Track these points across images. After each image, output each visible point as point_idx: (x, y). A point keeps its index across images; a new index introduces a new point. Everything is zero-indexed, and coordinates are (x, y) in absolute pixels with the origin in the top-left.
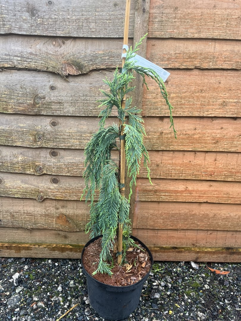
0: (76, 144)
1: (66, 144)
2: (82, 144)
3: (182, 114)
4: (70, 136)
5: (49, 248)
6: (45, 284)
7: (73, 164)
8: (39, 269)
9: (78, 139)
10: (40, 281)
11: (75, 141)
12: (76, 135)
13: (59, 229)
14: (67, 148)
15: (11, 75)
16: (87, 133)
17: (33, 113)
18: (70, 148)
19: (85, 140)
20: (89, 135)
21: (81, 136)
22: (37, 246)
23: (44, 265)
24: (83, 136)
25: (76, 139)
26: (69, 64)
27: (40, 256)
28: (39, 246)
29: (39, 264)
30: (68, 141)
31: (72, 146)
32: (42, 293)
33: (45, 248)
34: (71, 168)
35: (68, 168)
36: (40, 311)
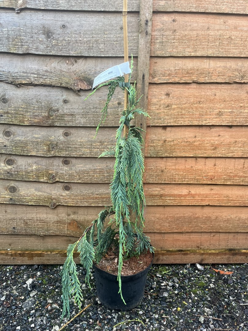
0: (87, 153)
1: (77, 153)
2: (93, 153)
3: (183, 123)
4: (81, 145)
5: (60, 254)
6: (58, 288)
7: (84, 172)
8: (51, 274)
9: (89, 148)
10: (53, 286)
11: (86, 149)
12: (87, 144)
13: (70, 235)
14: (78, 156)
15: (28, 91)
16: (97, 142)
17: (47, 124)
18: (81, 156)
19: (95, 148)
20: (99, 144)
21: (91, 145)
22: (49, 253)
23: (56, 271)
24: (93, 145)
25: (87, 148)
26: (81, 80)
27: (52, 262)
28: (51, 252)
29: (51, 271)
30: (80, 150)
31: (83, 154)
32: (55, 296)
33: (57, 254)
34: (82, 175)
35: (79, 176)
36: (55, 312)
